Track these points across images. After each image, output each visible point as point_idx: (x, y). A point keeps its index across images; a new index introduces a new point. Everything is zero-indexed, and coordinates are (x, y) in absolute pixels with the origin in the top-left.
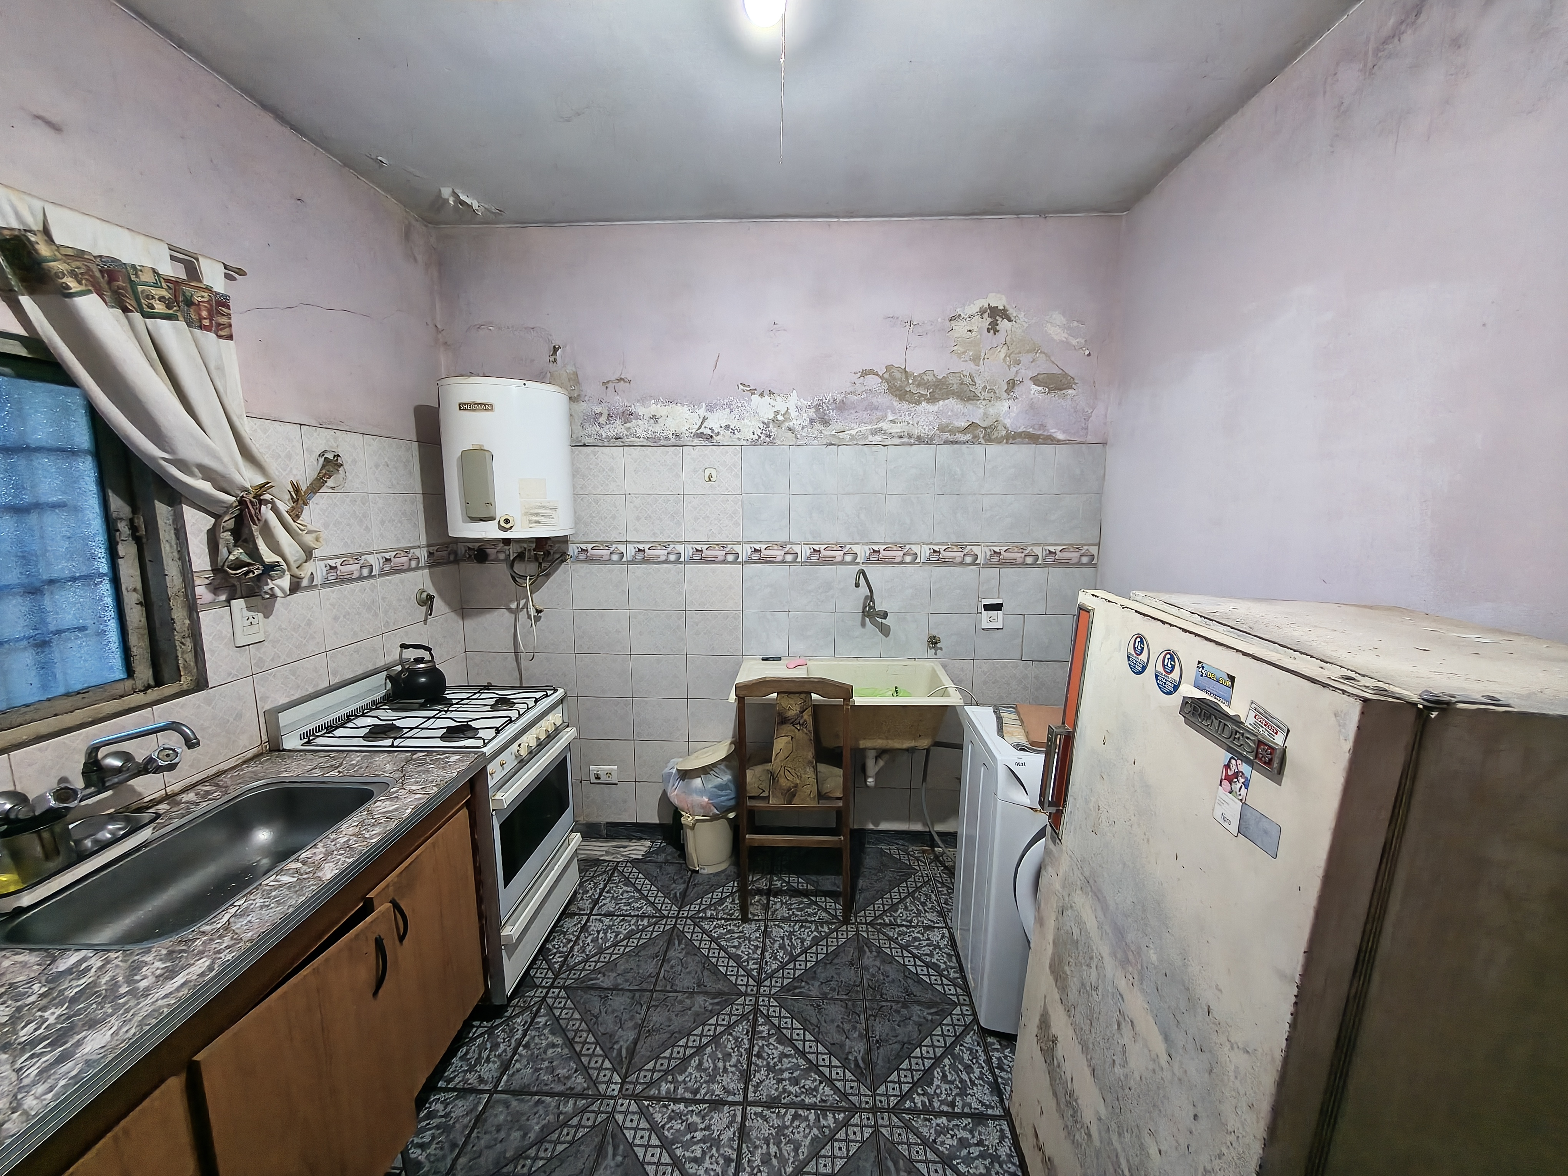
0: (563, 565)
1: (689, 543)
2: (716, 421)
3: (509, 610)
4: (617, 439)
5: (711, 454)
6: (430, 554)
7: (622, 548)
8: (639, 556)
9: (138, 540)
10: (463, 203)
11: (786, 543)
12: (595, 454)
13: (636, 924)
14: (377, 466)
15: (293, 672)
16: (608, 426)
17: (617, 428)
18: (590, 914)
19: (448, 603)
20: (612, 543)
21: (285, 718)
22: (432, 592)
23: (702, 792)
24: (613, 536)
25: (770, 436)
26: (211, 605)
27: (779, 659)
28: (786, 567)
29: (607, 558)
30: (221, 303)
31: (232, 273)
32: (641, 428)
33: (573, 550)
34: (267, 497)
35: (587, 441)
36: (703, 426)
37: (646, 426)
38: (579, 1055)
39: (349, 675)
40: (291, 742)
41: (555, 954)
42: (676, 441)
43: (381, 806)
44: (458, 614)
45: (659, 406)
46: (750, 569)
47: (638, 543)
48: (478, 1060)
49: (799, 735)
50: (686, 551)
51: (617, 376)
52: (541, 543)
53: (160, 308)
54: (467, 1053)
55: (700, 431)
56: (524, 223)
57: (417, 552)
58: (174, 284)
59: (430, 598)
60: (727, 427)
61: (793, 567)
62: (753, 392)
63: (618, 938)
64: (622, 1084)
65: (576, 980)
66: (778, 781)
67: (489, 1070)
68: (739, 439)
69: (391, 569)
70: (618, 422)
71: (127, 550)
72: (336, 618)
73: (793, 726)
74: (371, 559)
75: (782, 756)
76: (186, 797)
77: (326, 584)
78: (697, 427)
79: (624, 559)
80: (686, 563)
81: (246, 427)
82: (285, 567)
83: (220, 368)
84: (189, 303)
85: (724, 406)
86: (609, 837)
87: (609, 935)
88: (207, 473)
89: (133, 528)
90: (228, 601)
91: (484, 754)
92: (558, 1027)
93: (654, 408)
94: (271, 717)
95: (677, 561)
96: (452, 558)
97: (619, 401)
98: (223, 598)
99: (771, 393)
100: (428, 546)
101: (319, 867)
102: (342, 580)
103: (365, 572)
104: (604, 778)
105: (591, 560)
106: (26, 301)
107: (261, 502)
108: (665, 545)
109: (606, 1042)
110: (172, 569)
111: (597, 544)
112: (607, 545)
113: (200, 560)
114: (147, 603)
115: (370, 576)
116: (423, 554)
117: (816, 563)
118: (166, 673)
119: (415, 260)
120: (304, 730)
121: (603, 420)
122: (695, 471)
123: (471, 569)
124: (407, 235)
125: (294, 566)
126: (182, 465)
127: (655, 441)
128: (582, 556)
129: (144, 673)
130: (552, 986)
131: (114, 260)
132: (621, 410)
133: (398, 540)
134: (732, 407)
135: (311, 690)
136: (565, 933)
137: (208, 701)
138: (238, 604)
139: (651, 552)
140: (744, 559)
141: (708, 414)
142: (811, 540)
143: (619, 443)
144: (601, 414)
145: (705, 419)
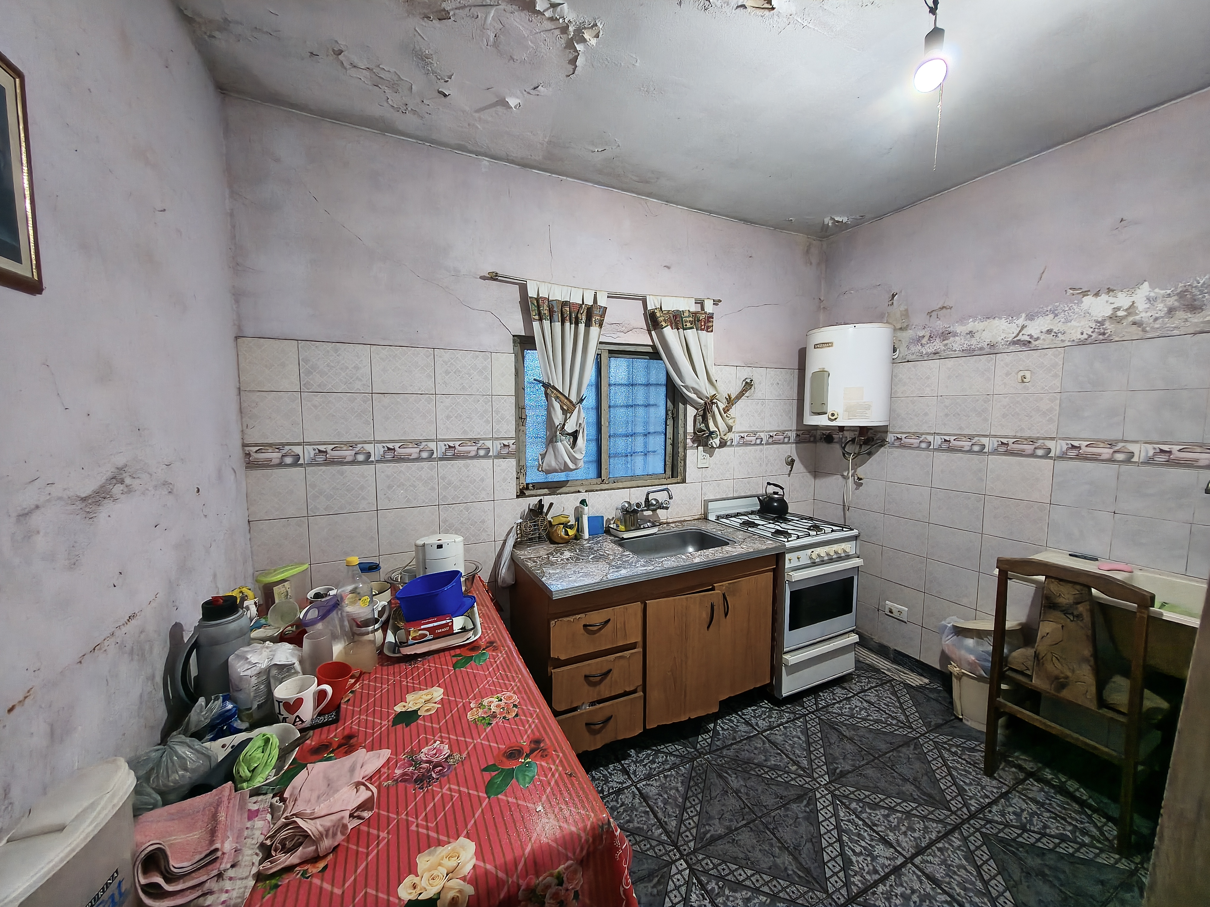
0: (882, 448)
1: (995, 436)
2: (1035, 328)
3: (843, 476)
4: (935, 354)
5: (1028, 358)
6: (797, 435)
7: (930, 438)
8: (945, 446)
9: (673, 418)
10: (838, 222)
11: (1118, 441)
12: (915, 367)
13: (886, 719)
14: (772, 384)
15: (718, 485)
16: (928, 346)
17: (937, 345)
18: (856, 695)
19: (806, 467)
20: (922, 434)
21: (711, 505)
22: (795, 457)
23: (970, 651)
24: (924, 429)
25: (1104, 334)
26: (692, 447)
27: (1097, 560)
28: (1116, 466)
29: (916, 445)
30: (710, 317)
31: (716, 303)
32: (957, 343)
33: (890, 438)
34: (715, 401)
35: (910, 357)
36: (1021, 334)
37: (963, 341)
38: (811, 752)
39: (743, 494)
40: (712, 517)
41: (822, 700)
42: (992, 350)
43: (727, 548)
44: (812, 475)
45: (976, 323)
46: (1062, 465)
47: (945, 435)
48: (760, 716)
49: (1072, 626)
50: (990, 444)
51: (940, 306)
52: (863, 430)
53: (689, 325)
54: (756, 710)
55: (1018, 338)
56: (880, 217)
57: (789, 434)
58: (695, 314)
59: (793, 461)
60: (1049, 332)
61: (1124, 468)
62: (1085, 294)
63: (869, 718)
64: (828, 783)
65: (828, 719)
66: (1043, 664)
67: (763, 724)
68: (1063, 341)
69: (773, 441)
70: (938, 340)
71: (670, 422)
72: (740, 463)
73: (1065, 614)
74: (762, 435)
75: (1048, 641)
76: (671, 525)
77: (739, 445)
78: (1014, 335)
79: (931, 447)
80: (990, 453)
81: (712, 370)
82: (718, 433)
83: (706, 346)
84: (699, 320)
85: (1047, 313)
86: (894, 661)
87: (863, 712)
88: (696, 391)
89: (673, 414)
90: (697, 447)
91: (785, 545)
92: (805, 731)
93: (971, 325)
94: (706, 502)
95: (981, 451)
96: (812, 439)
97: (940, 325)
98: (696, 445)
99: (1110, 290)
100: (797, 430)
101: (695, 558)
102: (747, 444)
103: (758, 441)
104: (896, 614)
105: (903, 446)
106: (653, 333)
107: (713, 403)
108: (970, 437)
109: (830, 760)
110: (681, 431)
111: (909, 434)
112: (918, 435)
113: (690, 429)
114: (673, 445)
115: (761, 444)
116: (793, 435)
117: (1163, 465)
118: (675, 474)
119: (811, 264)
120: (718, 514)
121: (924, 341)
122: (1008, 374)
123: (823, 446)
124: (808, 252)
125: (722, 434)
126: (686, 387)
127: (969, 352)
128: (897, 443)
129: (669, 472)
130: (813, 713)
131: (678, 311)
132: (941, 331)
133: (778, 426)
134: (1056, 312)
135: (724, 496)
136: (834, 694)
137: (685, 488)
138: (701, 448)
139: (956, 443)
140: (1057, 454)
141: (1027, 323)
142: (1156, 439)
143: (937, 356)
144: (924, 336)
145: (1023, 327)
